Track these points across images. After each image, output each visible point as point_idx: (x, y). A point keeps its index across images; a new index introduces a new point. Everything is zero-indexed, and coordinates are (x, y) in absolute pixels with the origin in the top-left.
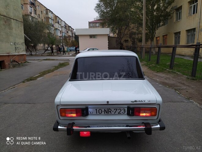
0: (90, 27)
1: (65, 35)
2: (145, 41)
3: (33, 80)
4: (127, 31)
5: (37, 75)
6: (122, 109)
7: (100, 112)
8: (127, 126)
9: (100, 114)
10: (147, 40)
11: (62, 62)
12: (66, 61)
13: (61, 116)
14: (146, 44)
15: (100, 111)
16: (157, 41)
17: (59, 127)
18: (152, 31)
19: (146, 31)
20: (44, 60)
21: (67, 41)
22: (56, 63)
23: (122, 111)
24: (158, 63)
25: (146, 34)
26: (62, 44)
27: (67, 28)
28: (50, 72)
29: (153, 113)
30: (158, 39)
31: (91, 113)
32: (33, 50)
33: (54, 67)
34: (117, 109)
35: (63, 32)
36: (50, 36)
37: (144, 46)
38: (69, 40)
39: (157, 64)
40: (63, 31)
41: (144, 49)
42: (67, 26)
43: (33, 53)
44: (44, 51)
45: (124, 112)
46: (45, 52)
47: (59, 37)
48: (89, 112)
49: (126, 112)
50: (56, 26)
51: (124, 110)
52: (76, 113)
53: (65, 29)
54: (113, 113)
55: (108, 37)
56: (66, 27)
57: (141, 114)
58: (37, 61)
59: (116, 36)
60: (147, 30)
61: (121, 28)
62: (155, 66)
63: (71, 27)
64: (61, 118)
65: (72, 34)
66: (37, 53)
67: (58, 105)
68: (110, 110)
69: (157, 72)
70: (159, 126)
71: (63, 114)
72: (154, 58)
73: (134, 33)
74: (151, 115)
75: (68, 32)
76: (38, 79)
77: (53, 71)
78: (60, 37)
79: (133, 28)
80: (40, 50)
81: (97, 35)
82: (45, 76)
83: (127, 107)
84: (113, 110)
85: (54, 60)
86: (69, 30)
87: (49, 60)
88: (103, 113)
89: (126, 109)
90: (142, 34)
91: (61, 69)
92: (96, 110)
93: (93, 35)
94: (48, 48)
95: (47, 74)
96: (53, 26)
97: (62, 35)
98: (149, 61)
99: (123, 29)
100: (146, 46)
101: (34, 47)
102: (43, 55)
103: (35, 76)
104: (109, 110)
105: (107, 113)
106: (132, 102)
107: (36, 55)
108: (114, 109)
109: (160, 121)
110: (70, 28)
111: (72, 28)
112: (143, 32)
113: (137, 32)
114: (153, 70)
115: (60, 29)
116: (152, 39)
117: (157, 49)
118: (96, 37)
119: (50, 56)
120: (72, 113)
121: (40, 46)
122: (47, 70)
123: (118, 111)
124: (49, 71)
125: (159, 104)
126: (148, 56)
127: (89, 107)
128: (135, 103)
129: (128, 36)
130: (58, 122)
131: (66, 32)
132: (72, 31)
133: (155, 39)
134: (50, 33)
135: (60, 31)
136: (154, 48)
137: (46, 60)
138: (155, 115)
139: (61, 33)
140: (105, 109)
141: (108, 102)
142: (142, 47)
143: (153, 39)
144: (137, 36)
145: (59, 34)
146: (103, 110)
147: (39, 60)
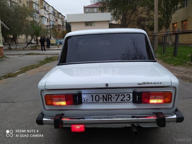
0: (85, 12)
1: (53, 24)
2: (158, 28)
3: (12, 76)
4: (133, 16)
5: (18, 72)
6: (125, 94)
7: (97, 99)
8: (133, 117)
9: (97, 102)
10: (160, 28)
11: (49, 56)
12: (54, 56)
13: (47, 104)
14: (159, 31)
15: (97, 97)
16: (174, 28)
17: (44, 119)
18: (167, 15)
19: (159, 16)
20: (26, 54)
21: (56, 32)
22: (42, 58)
23: (126, 98)
24: (175, 54)
25: (160, 19)
26: (50, 35)
27: (56, 15)
28: (34, 68)
29: (167, 100)
30: (175, 25)
31: (86, 100)
32: (12, 43)
33: (40, 63)
34: (119, 95)
35: (51, 21)
36: (34, 24)
37: (157, 34)
38: (59, 30)
39: (174, 56)
40: (51, 19)
41: (156, 37)
42: (56, 12)
43: (12, 47)
44: (26, 45)
45: (128, 99)
46: (28, 45)
47: (46, 26)
48: (83, 100)
49: (131, 99)
50: (42, 12)
51: (128, 96)
52: (66, 101)
53: (53, 17)
54: (114, 100)
55: (109, 24)
56: (54, 14)
57: (152, 101)
58: (18, 56)
59: (120, 23)
60: (160, 14)
61: (126, 13)
62: (171, 59)
63: (60, 14)
64: (47, 107)
65: (63, 22)
66: (18, 47)
67: (42, 91)
68: (110, 97)
69: (174, 66)
70: (175, 116)
71: (49, 102)
72: (170, 50)
73: (144, 19)
74: (165, 102)
75: (57, 21)
76: (19, 76)
77: (37, 66)
78: (48, 26)
79: (142, 12)
80: (21, 43)
81: (94, 22)
82: (27, 72)
83: (132, 92)
84: (113, 95)
85: (39, 54)
86: (59, 18)
87: (33, 54)
88: (101, 100)
89: (131, 95)
90: (154, 20)
91: (48, 64)
92: (92, 96)
93: (89, 22)
94: (31, 40)
95: (30, 70)
96: (38, 13)
97: (50, 24)
98: (163, 53)
99: (128, 14)
100: (159, 34)
101: (14, 39)
102: (25, 49)
103: (15, 72)
104: (108, 95)
105: (106, 101)
106: (139, 84)
107: (16, 49)
108: (116, 95)
109: (176, 110)
110: (60, 16)
111: (62, 15)
112: (155, 17)
113: (147, 17)
114: (169, 64)
115: (47, 16)
116: (167, 26)
117: (174, 37)
118: (94, 25)
119: (34, 49)
120: (60, 101)
121: (22, 38)
122: (30, 65)
123: (121, 98)
124: (32, 67)
125: (175, 87)
126: (163, 48)
127: (82, 93)
128: (142, 86)
129: (135, 22)
130: (42, 114)
131: (54, 21)
132: (62, 19)
133: (171, 26)
134: (34, 22)
135: (48, 19)
136: (170, 35)
137: (29, 54)
138: (170, 102)
139: (48, 22)
140: (103, 96)
141: (107, 85)
142: (154, 36)
143: (169, 26)
144: (147, 23)
145: (46, 23)
146: (101, 96)
147: (19, 54)
